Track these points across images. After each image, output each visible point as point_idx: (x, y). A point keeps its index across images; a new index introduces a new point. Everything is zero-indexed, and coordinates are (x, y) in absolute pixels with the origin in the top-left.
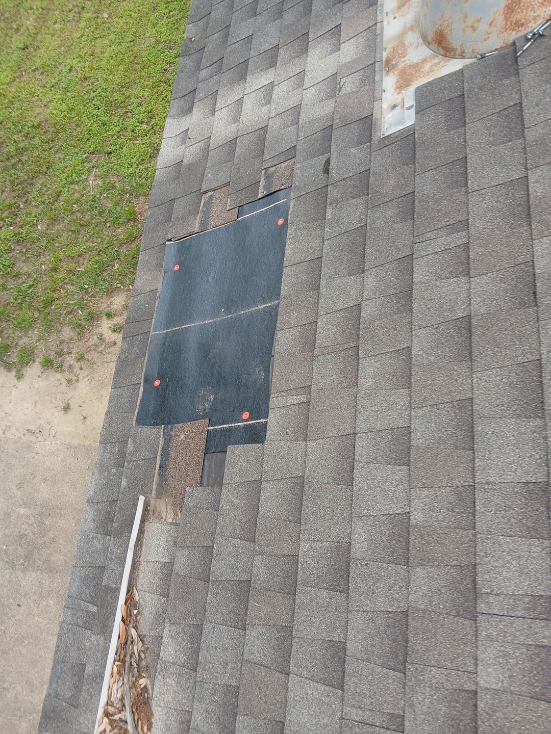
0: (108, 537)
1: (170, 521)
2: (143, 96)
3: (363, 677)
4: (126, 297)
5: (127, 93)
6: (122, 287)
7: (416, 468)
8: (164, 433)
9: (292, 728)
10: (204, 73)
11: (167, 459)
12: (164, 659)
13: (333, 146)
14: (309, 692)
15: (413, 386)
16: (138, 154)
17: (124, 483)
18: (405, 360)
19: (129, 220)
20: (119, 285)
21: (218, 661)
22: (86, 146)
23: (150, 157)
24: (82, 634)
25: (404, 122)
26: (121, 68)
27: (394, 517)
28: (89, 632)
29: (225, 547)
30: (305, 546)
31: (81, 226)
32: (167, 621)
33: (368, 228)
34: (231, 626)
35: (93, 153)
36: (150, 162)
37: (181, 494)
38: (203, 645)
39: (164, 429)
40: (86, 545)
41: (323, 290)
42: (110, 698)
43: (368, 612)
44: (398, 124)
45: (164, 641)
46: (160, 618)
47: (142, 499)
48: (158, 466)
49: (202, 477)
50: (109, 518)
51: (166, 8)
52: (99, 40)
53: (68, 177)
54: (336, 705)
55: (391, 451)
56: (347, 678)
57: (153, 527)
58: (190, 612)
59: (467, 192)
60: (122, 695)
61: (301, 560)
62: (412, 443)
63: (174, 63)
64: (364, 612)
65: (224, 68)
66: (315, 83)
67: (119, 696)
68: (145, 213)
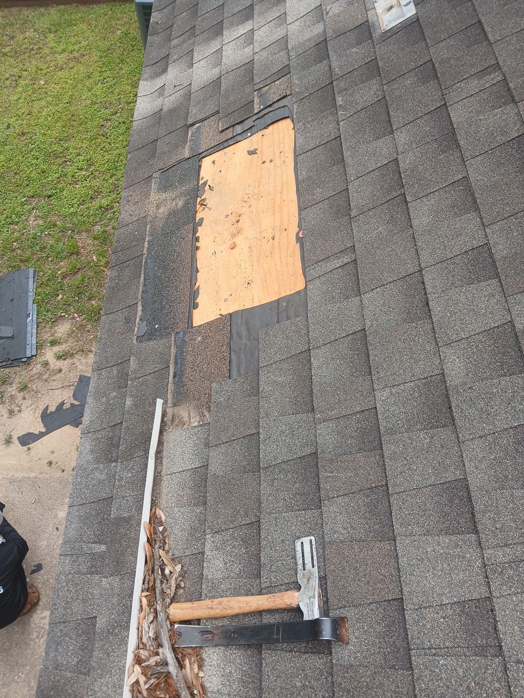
0: (114, 464)
1: (196, 424)
2: (81, 147)
3: (501, 508)
4: (71, 325)
5: (66, 145)
6: (66, 316)
7: (507, 276)
8: (175, 341)
9: (415, 600)
10: (175, 42)
11: (182, 365)
12: (210, 577)
13: (331, 53)
14: (429, 550)
15: (481, 207)
16: (79, 196)
17: (129, 402)
18: (463, 190)
19: (72, 254)
20: (63, 314)
21: (288, 556)
22: (25, 190)
23: (91, 198)
24: (87, 582)
25: (404, 15)
26: (59, 124)
27: (494, 331)
28: (97, 577)
29: (275, 428)
30: (382, 395)
31: (21, 261)
32: (208, 531)
33: (388, 98)
34: (299, 510)
35: (33, 197)
36: (91, 203)
37: (205, 394)
38: (263, 543)
39: (175, 337)
40: (84, 480)
41: (349, 160)
42: (141, 639)
43: (485, 436)
44: (399, 17)
45: (208, 555)
46: (197, 533)
47: (159, 402)
48: (171, 374)
49: (230, 370)
50: (112, 444)
51: (100, 76)
52: (35, 102)
53: (7, 218)
54: (472, 554)
55: (470, 272)
56: (478, 516)
57: (174, 435)
58: (238, 512)
59: (490, 44)
60: (155, 633)
61: (380, 410)
62: (495, 256)
63: (110, 120)
64: (481, 437)
65: (197, 32)
66: (299, 17)
67: (151, 634)
68: (88, 247)
